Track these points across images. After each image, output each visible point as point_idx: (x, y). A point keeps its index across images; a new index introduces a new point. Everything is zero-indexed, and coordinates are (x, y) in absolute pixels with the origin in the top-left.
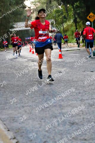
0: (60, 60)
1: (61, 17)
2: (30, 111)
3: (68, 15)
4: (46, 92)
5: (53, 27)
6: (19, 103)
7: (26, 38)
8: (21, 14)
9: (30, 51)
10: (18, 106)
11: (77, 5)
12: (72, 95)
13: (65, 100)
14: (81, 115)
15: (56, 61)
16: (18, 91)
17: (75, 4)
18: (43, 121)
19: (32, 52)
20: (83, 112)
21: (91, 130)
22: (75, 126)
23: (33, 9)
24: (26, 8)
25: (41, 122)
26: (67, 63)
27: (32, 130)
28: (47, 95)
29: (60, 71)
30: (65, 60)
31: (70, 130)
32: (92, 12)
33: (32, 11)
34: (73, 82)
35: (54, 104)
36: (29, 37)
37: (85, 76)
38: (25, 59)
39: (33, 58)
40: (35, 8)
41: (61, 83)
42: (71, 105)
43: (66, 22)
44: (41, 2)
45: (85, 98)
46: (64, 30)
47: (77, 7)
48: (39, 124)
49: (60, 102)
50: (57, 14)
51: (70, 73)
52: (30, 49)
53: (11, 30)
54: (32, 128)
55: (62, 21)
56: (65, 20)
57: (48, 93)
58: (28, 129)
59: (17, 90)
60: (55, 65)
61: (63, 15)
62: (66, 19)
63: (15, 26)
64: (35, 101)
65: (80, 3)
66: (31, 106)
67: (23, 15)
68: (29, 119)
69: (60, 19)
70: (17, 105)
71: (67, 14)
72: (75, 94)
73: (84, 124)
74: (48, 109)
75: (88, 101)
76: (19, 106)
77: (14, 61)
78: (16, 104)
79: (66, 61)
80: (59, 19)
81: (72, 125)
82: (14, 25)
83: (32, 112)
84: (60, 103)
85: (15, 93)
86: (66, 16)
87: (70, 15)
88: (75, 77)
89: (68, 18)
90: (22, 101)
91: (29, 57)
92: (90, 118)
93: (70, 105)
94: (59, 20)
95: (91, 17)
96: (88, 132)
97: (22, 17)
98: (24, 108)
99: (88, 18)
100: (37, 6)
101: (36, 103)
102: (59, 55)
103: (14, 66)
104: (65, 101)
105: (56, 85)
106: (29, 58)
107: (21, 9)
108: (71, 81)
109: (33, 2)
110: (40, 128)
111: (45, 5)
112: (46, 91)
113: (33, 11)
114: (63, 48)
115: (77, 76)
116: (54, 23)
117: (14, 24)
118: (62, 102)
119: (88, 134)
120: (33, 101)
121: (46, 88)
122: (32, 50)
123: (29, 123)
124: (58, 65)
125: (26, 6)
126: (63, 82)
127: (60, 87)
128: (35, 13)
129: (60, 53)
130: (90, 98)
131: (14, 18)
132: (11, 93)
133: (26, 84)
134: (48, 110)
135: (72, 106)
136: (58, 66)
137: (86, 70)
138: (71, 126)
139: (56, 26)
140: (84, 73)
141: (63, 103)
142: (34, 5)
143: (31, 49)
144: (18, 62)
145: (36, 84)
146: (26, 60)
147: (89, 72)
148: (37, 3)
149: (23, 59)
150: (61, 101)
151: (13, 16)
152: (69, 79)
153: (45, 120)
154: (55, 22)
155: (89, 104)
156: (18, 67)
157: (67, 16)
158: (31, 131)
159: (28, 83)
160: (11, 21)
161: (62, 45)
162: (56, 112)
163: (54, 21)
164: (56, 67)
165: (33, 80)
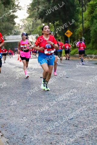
6: (6, 103)
7: (15, 49)
8: (12, 29)
9: (18, 59)
10: (4, 105)
13: (44, 100)
14: (56, 113)
17: (56, 22)
19: (19, 60)
20: (57, 111)
23: (22, 25)
31: (46, 126)
32: (69, 30)
33: (20, 27)
34: (52, 86)
35: (35, 104)
37: (61, 82)
39: (20, 65)
44: (28, 20)
47: (57, 25)
52: (18, 58)
54: (16, 123)
58: (12, 124)
59: (5, 92)
60: (38, 71)
65: (59, 22)
68: (13, 116)
70: (4, 104)
75: (62, 102)
76: (5, 105)
77: (5, 68)
81: (49, 122)
83: (16, 110)
85: (3, 94)
90: (8, 100)
91: (16, 64)
95: (68, 33)
98: (10, 107)
99: (66, 34)
100: (25, 23)
103: (4, 72)
107: (12, 25)
109: (21, 20)
119: (61, 129)
123: (13, 119)
124: (40, 71)
125: (15, 23)
133: (13, 87)
134: (30, 109)
138: (47, 123)
140: (61, 79)
141: (42, 103)
142: (23, 22)
143: (19, 58)
144: (8, 68)
146: (14, 66)
147: (64, 78)
148: (25, 21)
149: (12, 66)
150: (40, 102)
151: (5, 30)
155: (63, 104)
158: (14, 126)
160: (3, 34)
164: (38, 73)
165: (18, 83)
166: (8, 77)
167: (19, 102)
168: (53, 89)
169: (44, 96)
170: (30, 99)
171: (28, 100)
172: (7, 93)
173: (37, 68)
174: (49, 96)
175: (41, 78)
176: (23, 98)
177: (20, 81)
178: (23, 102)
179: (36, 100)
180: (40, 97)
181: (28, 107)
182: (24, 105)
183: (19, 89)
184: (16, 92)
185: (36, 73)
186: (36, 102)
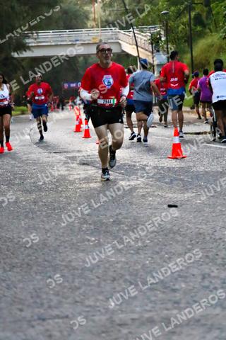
0: (174, 164)
1: (185, 20)
2: (65, 333)
3: (210, 12)
4: (122, 272)
5: (158, 51)
6: (29, 306)
7: (66, 85)
8: (53, 3)
9: (78, 129)
10: (23, 314)
12: (207, 287)
13: (184, 301)
15: (163, 167)
16: (28, 265)
19: (82, 134)
26: (197, 176)
28: (126, 281)
29: (171, 203)
30: (192, 164)
34: (216, 240)
35: (147, 315)
36: (76, 81)
38: (58, 156)
41: (174, 244)
42: (203, 322)
43: (201, 35)
46: (195, 62)
49: (167, 309)
50: (173, 8)
51: (207, 210)
52: (77, 123)
53: (15, 55)
55: (188, 33)
56: (199, 28)
57: (128, 277)
59: (26, 260)
60: (158, 180)
61: (193, 14)
62: (204, 26)
63: (30, 42)
64: (82, 303)
66: (67, 317)
67: (61, 7)
69: (184, 24)
70: (21, 310)
71: (206, 9)
72: (219, 282)
74: (125, 331)
76: (27, 314)
78: (20, 307)
79: (194, 169)
80: (178, 27)
82: (27, 41)
84: (166, 312)
85: (18, 270)
86: (204, 15)
87: (218, 13)
89: (209, 24)
90: (38, 297)
91: (71, 148)
93: (198, 321)
94: (180, 29)
98: (45, 323)
101: (87, 306)
102: (171, 147)
103: (20, 179)
104: (182, 305)
105: (157, 249)
106: (73, 151)
108: (208, 238)
112: (122, 268)
114: (189, 123)
116: (163, 39)
117: (29, 37)
118: (175, 308)
120: (78, 299)
121: (123, 260)
122: (84, 126)
124: (167, 180)
126: (180, 238)
127: (170, 258)
129: (177, 140)
131: (28, 15)
132: (4, 268)
133: (58, 242)
134: (126, 334)
135: (205, 325)
136: (166, 183)
139: (167, 48)
141: (175, 312)
143: (81, 123)
144: (35, 164)
145: (89, 240)
146: (62, 157)
149: (51, 155)
150: (169, 305)
151: (27, 7)
152: (201, 231)
154: (166, 35)
156: (32, 181)
157: (207, 18)
159: (62, 239)
160: (17, 25)
161: (186, 112)
163: (162, 33)
164: (161, 188)
165: (80, 228)
166: (35, 203)
168: (222, 254)
169: (183, 285)
172: (35, 268)
173: (156, 167)
174: (206, 283)
175: (170, 206)
176: (98, 290)
177: (87, 218)
178: (98, 304)
179: (153, 299)
180: (166, 288)
181: (120, 325)
182: (104, 318)
183: (83, 251)
184: (70, 261)
185: (151, 186)
186: (150, 305)
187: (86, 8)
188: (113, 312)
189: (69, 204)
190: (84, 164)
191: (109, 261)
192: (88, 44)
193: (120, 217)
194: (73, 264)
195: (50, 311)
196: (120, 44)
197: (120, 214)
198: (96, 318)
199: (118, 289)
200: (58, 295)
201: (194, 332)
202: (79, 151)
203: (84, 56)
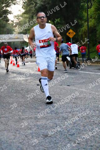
2: (6, 122)
8: (4, 27)
11: (58, 22)
14: (54, 127)
17: (56, 20)
18: (18, 132)
19: (13, 64)
20: (56, 125)
21: (63, 143)
22: (48, 139)
23: (16, 23)
24: (9, 21)
25: (15, 133)
27: (7, 141)
29: (38, 84)
31: (43, 143)
32: (72, 29)
33: (14, 24)
35: (30, 116)
37: (62, 90)
39: (13, 69)
40: (18, 22)
44: (23, 16)
45: (60, 112)
47: (57, 23)
48: (14, 135)
49: (36, 115)
54: (7, 139)
57: (25, 106)
58: (3, 140)
60: (34, 77)
65: (60, 20)
66: (7, 117)
67: (6, 28)
68: (4, 130)
73: (57, 136)
75: (62, 114)
81: (46, 137)
83: (8, 123)
88: (52, 90)
92: (63, 131)
93: (45, 118)
95: (70, 33)
96: (60, 145)
97: (5, 30)
98: (0, 119)
99: (68, 34)
100: (20, 20)
107: (5, 22)
109: (16, 16)
110: (14, 139)
111: (28, 19)
112: (23, 103)
113: (16, 25)
115: (54, 90)
119: (60, 147)
121: (24, 100)
122: (13, 62)
123: (4, 134)
124: (37, 78)
125: (9, 19)
127: (37, 100)
128: (18, 26)
130: (65, 112)
133: (5, 96)
135: (47, 119)
137: (63, 84)
138: (44, 138)
140: (61, 87)
142: (17, 18)
143: (12, 61)
145: (14, 95)
147: (65, 86)
148: (20, 17)
150: (36, 113)
153: (20, 132)
155: (63, 117)
158: (5, 142)
162: (31, 124)
164: (35, 80)
165: (11, 91)
167: (11, 113)
169: (41, 108)
170: (24, 110)
171: (21, 111)
173: (34, 74)
175: (37, 85)
176: (16, 109)
177: (13, 88)
178: (16, 113)
179: (32, 112)
180: (36, 108)
181: (22, 119)
182: (18, 117)
183: (12, 98)
184: (8, 101)
185: (32, 79)
186: (31, 113)
187: (14, 28)
188: (20, 115)
189: (8, 84)
190: (13, 73)
191: (19, 101)
192: (14, 39)
193: (23, 88)
194: (9, 102)
195: (2, 115)
196: (23, 39)
197: (23, 87)
198: (15, 117)
199: (22, 109)
200: (4, 111)
201: (44, 121)
202: (12, 69)
203: (13, 42)
